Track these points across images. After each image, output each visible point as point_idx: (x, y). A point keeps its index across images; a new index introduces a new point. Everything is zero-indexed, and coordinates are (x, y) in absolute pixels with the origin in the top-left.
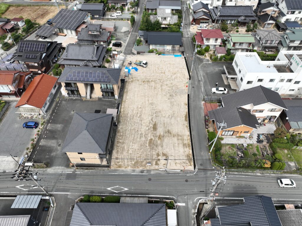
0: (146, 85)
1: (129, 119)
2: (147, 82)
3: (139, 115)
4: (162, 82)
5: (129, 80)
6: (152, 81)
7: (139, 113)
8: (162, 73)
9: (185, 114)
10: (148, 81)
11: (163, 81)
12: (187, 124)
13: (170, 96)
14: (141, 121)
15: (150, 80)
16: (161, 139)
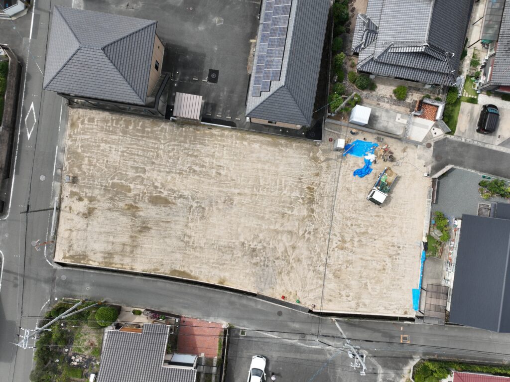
0: (296, 194)
1: (186, 146)
2: (308, 196)
3: (197, 168)
4: (307, 235)
5: (320, 152)
6: (313, 211)
7: (204, 169)
8: (344, 241)
9: (193, 274)
10: (311, 201)
11: (309, 239)
12: (165, 271)
13: (254, 250)
14: (180, 174)
15: (314, 206)
16: (129, 209)
